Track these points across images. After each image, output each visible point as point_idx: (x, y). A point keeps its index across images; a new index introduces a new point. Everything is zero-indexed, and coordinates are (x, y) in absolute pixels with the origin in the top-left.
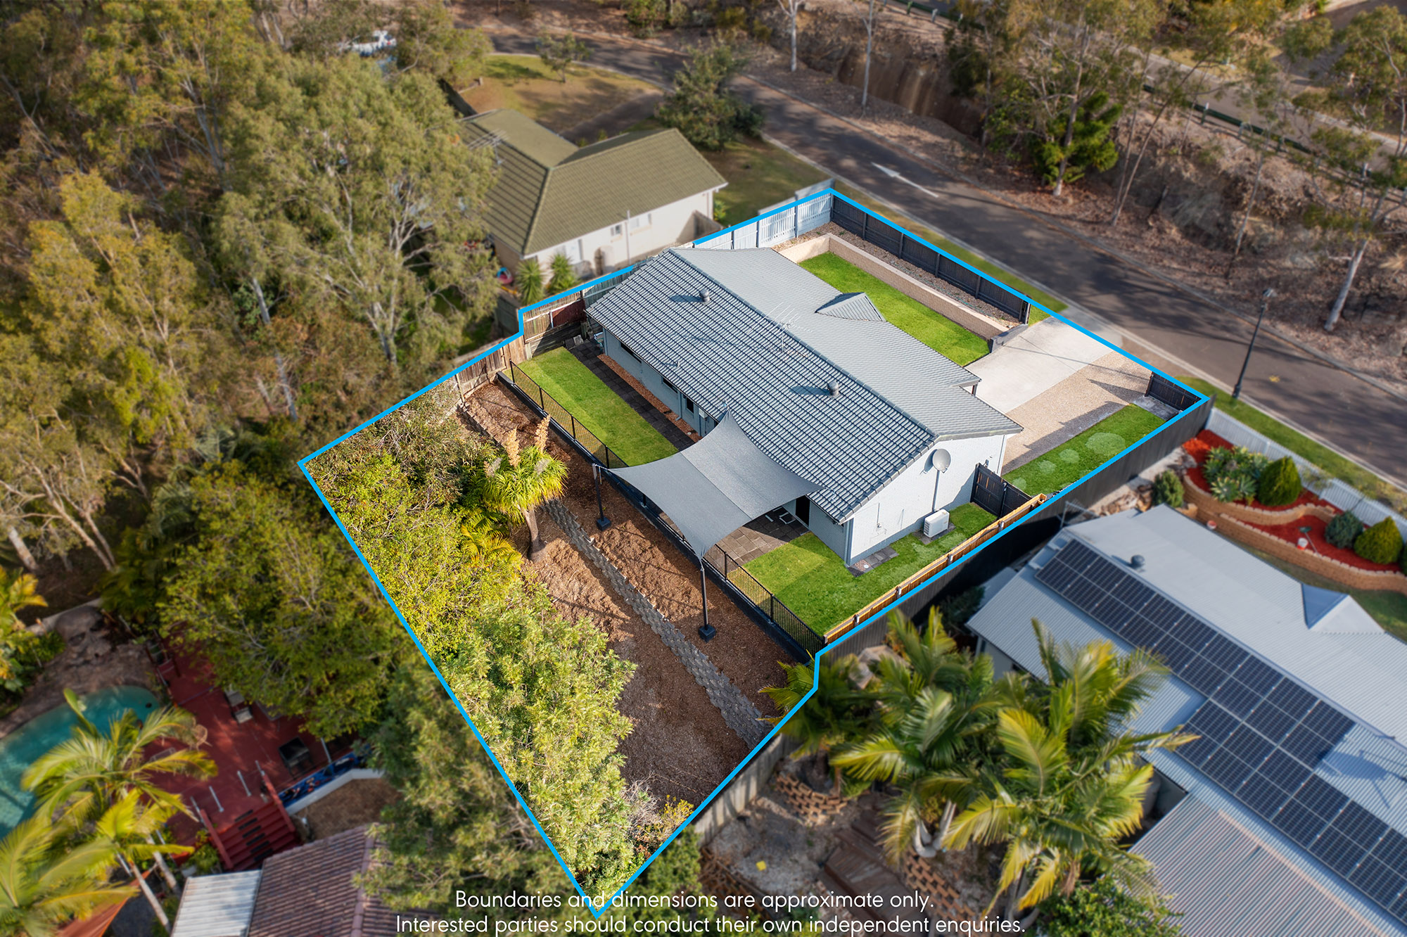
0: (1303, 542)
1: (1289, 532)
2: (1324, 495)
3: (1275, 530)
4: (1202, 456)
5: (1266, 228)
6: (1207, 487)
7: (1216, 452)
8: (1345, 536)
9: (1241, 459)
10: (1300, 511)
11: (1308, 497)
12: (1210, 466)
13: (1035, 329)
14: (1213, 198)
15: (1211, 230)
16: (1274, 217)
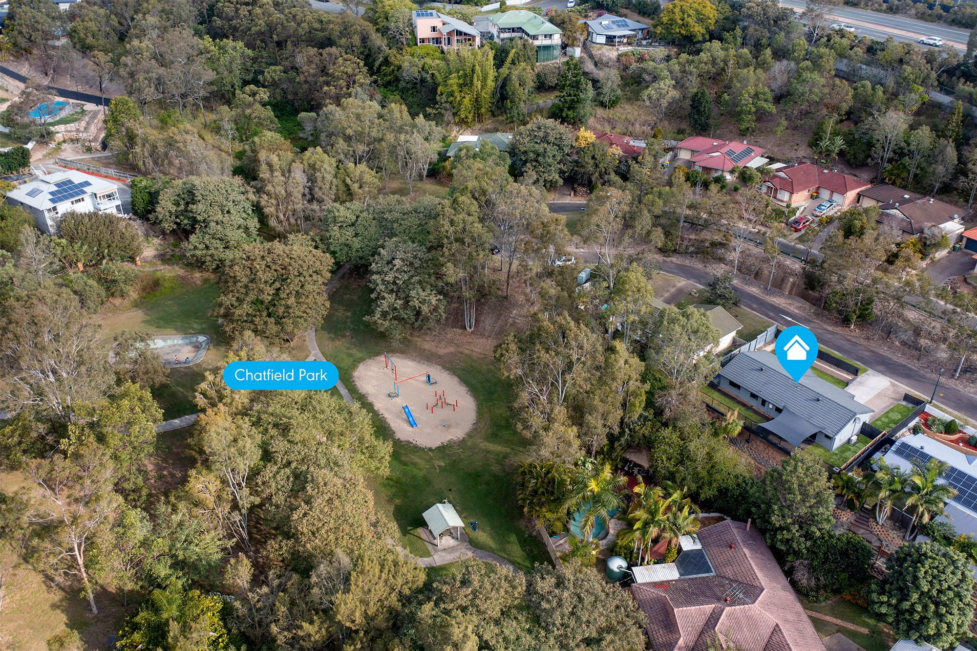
0: (961, 444)
1: (956, 442)
2: (965, 431)
3: (951, 441)
4: (926, 420)
5: (929, 343)
6: (930, 429)
7: (930, 418)
8: (973, 442)
9: (939, 420)
10: (958, 436)
11: (960, 432)
12: (929, 423)
13: (861, 377)
14: (910, 333)
15: (911, 343)
16: (932, 339)
